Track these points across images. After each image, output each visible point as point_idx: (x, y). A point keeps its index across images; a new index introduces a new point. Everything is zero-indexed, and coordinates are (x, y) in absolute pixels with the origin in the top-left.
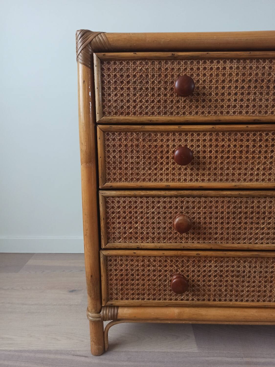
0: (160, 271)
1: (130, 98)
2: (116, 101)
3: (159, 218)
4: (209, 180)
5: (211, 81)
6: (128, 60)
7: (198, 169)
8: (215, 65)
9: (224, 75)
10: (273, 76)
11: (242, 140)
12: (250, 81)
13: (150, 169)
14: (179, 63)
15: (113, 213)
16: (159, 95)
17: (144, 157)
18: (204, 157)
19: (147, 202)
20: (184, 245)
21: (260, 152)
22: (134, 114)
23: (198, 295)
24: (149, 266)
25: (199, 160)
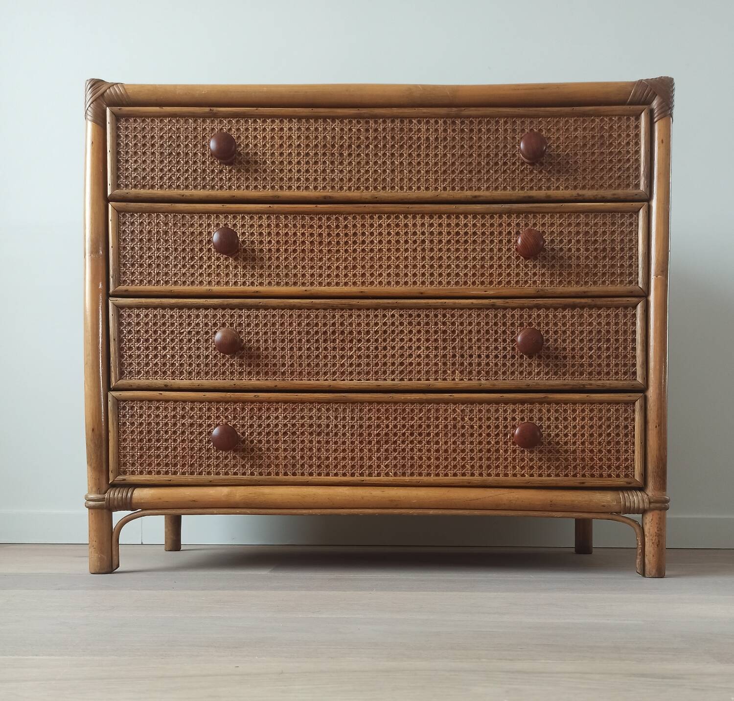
0: (201, 425)
1: (155, 166)
2: (135, 169)
3: (198, 341)
4: (270, 283)
5: (264, 146)
6: (153, 117)
7: (253, 268)
8: (268, 125)
9: (281, 138)
10: (346, 140)
11: (312, 227)
12: (316, 146)
13: (184, 266)
14: (221, 122)
15: (129, 332)
16: (195, 162)
17: (176, 249)
18: (261, 250)
19: (181, 317)
20: (236, 382)
21: (338, 243)
22: (161, 187)
23: (260, 466)
24: (183, 417)
25: (254, 254)
